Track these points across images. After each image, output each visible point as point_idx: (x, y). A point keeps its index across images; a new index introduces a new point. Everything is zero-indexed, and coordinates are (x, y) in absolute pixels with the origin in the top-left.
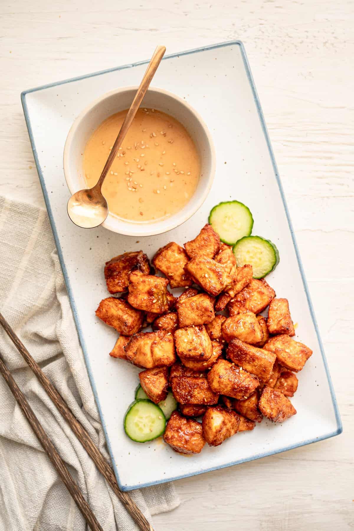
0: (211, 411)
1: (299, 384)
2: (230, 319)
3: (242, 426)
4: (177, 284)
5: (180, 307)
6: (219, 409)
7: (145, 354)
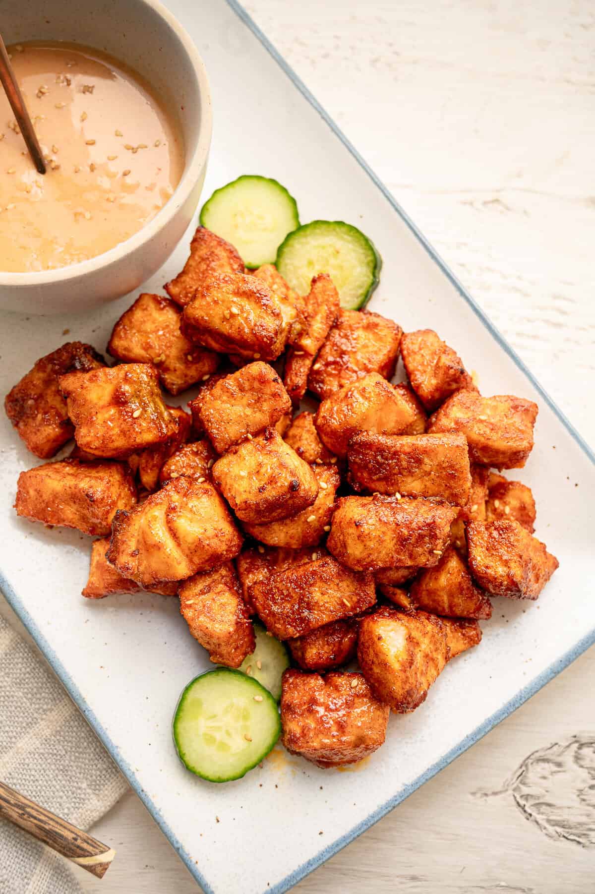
0: (371, 623)
1: (534, 497)
2: (329, 402)
3: (455, 640)
4: (181, 379)
5: (201, 405)
6: (387, 614)
7: (158, 547)
